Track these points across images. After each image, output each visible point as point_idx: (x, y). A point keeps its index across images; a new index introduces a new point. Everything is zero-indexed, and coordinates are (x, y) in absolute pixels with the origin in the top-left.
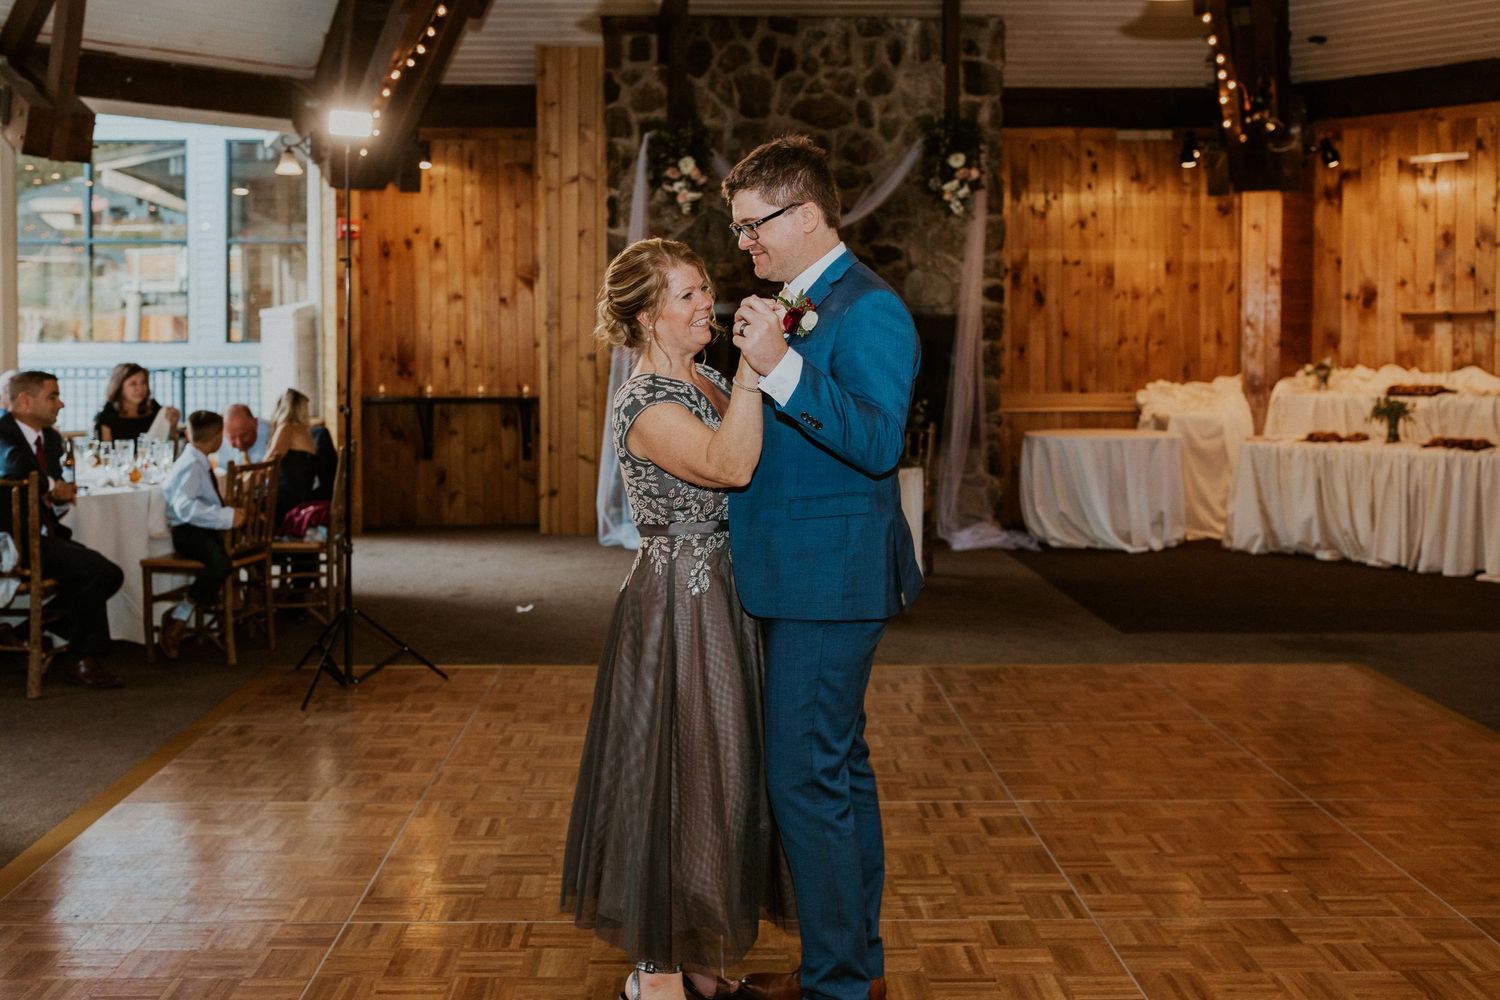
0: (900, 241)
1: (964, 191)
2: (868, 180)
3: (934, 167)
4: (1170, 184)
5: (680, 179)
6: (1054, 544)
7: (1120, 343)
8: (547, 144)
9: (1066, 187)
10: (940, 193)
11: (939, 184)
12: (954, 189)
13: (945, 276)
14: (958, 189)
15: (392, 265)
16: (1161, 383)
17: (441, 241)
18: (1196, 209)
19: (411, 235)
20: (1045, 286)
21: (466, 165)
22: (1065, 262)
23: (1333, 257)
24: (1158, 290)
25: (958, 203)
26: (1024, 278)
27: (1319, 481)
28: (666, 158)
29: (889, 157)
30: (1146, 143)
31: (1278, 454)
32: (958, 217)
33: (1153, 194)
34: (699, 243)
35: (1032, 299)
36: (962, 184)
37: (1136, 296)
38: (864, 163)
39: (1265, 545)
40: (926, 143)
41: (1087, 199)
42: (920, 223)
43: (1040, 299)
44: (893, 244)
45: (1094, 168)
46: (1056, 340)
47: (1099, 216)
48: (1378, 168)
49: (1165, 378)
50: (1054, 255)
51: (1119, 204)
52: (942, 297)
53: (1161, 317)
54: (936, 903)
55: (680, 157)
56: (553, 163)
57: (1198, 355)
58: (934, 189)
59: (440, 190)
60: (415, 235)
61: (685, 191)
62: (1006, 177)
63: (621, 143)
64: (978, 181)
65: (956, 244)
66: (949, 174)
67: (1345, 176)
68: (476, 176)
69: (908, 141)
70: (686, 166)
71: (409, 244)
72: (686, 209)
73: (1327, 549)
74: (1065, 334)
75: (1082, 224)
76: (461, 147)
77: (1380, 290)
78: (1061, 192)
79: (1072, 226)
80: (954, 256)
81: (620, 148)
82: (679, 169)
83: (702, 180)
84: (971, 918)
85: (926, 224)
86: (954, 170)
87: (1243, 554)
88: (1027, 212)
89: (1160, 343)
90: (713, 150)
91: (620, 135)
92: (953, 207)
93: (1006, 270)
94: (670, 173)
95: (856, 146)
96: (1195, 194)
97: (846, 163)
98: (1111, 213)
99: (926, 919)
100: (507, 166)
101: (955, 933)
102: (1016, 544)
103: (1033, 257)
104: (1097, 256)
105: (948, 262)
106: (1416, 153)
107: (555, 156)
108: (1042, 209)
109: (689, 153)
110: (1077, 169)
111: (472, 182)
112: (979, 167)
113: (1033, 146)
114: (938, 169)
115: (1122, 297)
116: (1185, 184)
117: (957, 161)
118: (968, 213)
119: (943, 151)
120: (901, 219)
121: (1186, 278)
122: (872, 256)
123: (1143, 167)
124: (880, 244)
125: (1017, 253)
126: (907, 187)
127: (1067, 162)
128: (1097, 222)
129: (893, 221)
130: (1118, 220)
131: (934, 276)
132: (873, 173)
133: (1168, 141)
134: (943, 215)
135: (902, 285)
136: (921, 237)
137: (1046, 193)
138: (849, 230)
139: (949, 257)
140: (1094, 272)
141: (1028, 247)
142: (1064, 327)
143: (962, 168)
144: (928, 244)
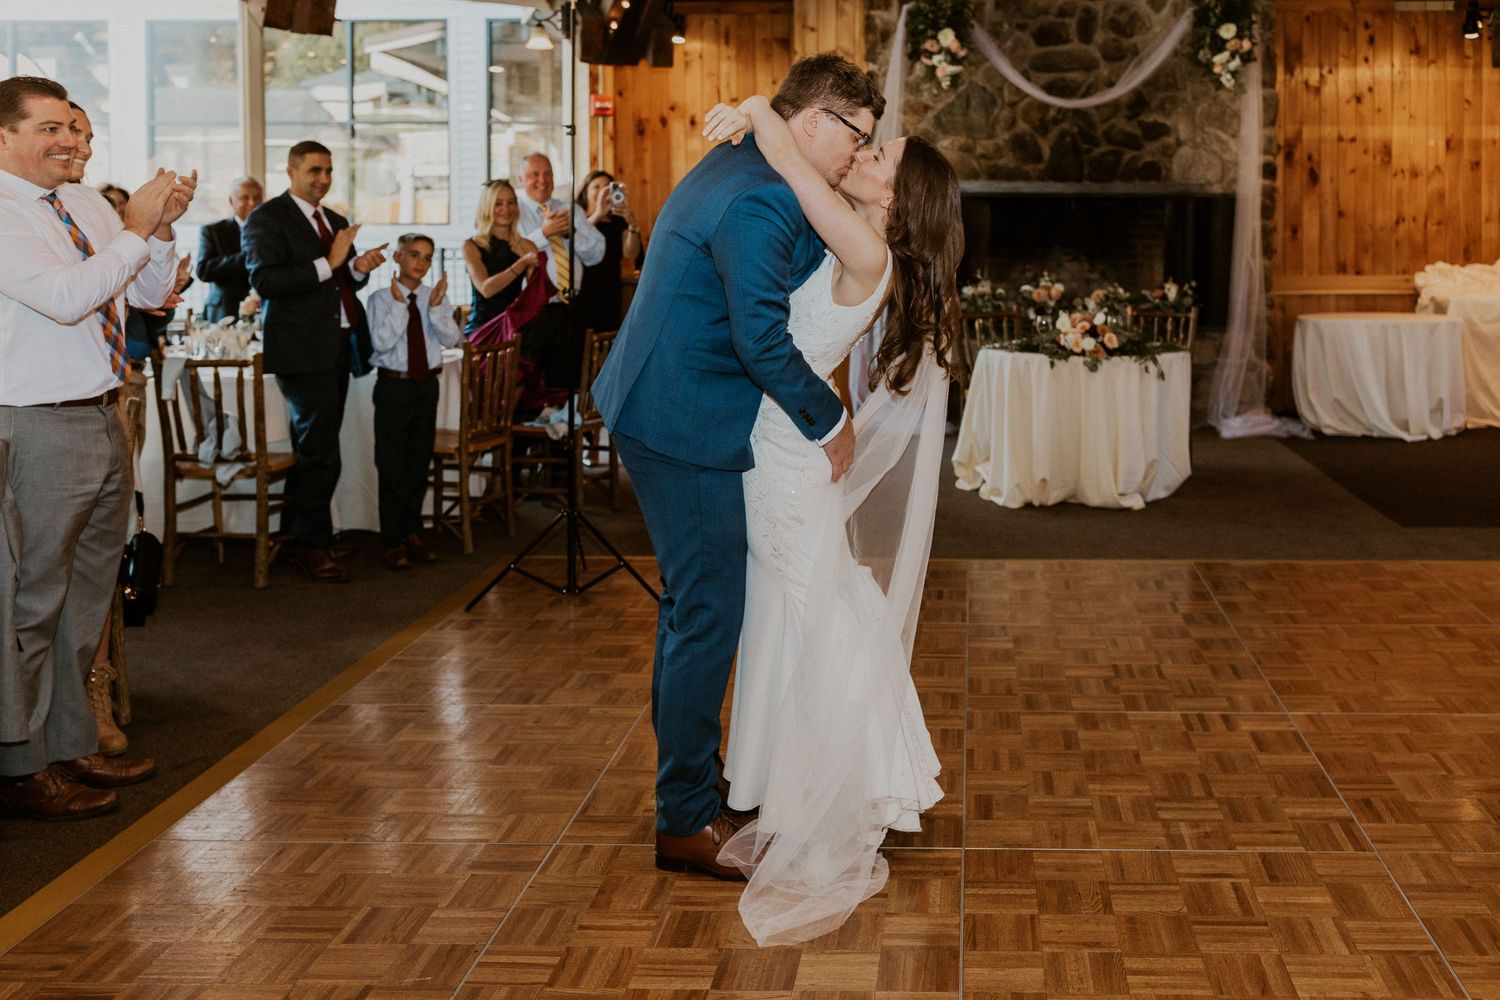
0: (1168, 116)
1: (1236, 63)
2: (1135, 52)
3: (1203, 37)
4: (1451, 58)
5: (939, 52)
7: (1397, 223)
8: (804, 18)
9: (1341, 59)
10: (1209, 66)
11: (1209, 56)
12: (1225, 61)
13: (1215, 153)
14: (1228, 62)
15: (648, 143)
16: (1440, 265)
17: (698, 119)
18: (1478, 84)
19: (666, 112)
20: (1319, 164)
21: (722, 40)
22: (1340, 139)
24: (1438, 168)
25: (1229, 76)
26: (1297, 155)
28: (924, 31)
29: (1157, 29)
30: (1426, 14)
32: (1229, 91)
33: (1433, 66)
34: (959, 119)
35: (1305, 178)
36: (1233, 56)
37: (1415, 174)
38: (1131, 35)
40: (1196, 13)
41: (1364, 74)
42: (1189, 99)
43: (1314, 177)
44: (1161, 119)
45: (1371, 40)
46: (1330, 218)
47: (1376, 90)
49: (1445, 261)
50: (1330, 131)
51: (1398, 79)
52: (1212, 175)
53: (1441, 195)
54: (1202, 830)
55: (938, 28)
56: (810, 37)
57: (1480, 236)
58: (1204, 61)
59: (696, 65)
60: (670, 112)
61: (944, 65)
62: (1279, 51)
63: (880, 16)
64: (1250, 52)
65: (1227, 119)
66: (1219, 45)
68: (731, 51)
69: (1177, 12)
70: (946, 38)
71: (664, 121)
72: (945, 84)
74: (1340, 214)
75: (1359, 100)
76: (717, 22)
78: (1337, 66)
79: (1348, 102)
80: (1225, 132)
81: (878, 21)
82: (938, 41)
83: (962, 53)
84: (1240, 849)
85: (1194, 98)
86: (1225, 41)
88: (1301, 87)
89: (1439, 223)
90: (973, 22)
91: (879, 8)
92: (1223, 80)
93: (1279, 148)
94: (928, 45)
95: (1123, 18)
96: (1478, 67)
97: (1112, 35)
98: (1389, 88)
99: (1190, 850)
100: (764, 41)
101: (1221, 866)
102: (1288, 432)
103: (1307, 133)
104: (1374, 133)
105: (1219, 139)
107: (813, 30)
108: (1317, 85)
109: (948, 25)
110: (1353, 42)
111: (729, 58)
112: (1251, 38)
113: (1308, 18)
114: (1208, 40)
115: (1400, 175)
116: (1469, 58)
117: (1228, 31)
118: (1240, 89)
119: (1213, 21)
120: (1169, 94)
121: (1467, 155)
122: (1139, 132)
123: (1422, 39)
124: (1147, 120)
125: (1291, 130)
126: (1176, 60)
127: (1343, 35)
128: (1374, 97)
129: (1161, 95)
130: (1396, 94)
131: (1204, 153)
132: (1140, 46)
133: (1449, 13)
134: (1213, 89)
135: (1170, 162)
136: (1190, 112)
137: (1321, 67)
138: (1115, 105)
139: (1221, 134)
140: (1371, 149)
141: (1301, 123)
142: (1339, 206)
143: (1232, 39)
144: (1197, 120)
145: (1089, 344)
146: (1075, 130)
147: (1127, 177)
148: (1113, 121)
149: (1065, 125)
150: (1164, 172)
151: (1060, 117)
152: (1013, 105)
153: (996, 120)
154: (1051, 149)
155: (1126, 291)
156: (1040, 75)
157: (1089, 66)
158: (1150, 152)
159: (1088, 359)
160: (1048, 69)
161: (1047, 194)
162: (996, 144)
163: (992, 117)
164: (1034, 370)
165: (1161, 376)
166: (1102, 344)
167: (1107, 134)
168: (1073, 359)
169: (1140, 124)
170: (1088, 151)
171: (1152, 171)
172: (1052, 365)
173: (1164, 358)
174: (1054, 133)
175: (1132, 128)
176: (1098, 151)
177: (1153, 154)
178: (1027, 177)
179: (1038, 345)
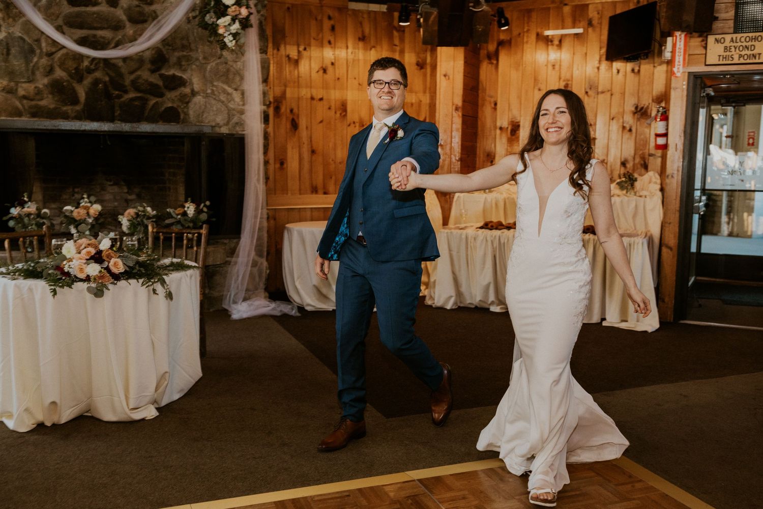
0: (185, 71)
1: (236, 27)
2: (154, 16)
3: (209, 5)
4: (385, 45)
6: (308, 308)
9: (313, 41)
10: (215, 27)
11: (215, 20)
12: (227, 24)
13: (223, 102)
14: (229, 25)
20: (298, 116)
22: (312, 98)
23: (492, 100)
25: (231, 38)
26: (283, 110)
27: (495, 257)
30: (369, 12)
31: (467, 238)
32: (233, 50)
33: (373, 49)
35: (289, 125)
36: (234, 20)
39: (455, 303)
41: (328, 54)
42: (201, 58)
43: (295, 125)
44: (179, 74)
45: (333, 28)
46: (306, 155)
47: (336, 64)
48: (523, 39)
50: (305, 93)
51: (350, 57)
52: (220, 119)
58: (210, 24)
62: (269, 32)
64: (248, 17)
65: (231, 76)
66: (222, 10)
67: (501, 43)
73: (498, 305)
74: (313, 152)
75: (325, 71)
77: (521, 124)
78: (309, 45)
79: (318, 72)
80: (230, 86)
85: (205, 58)
86: (227, 7)
87: (441, 309)
88: (284, 59)
92: (226, 40)
93: (270, 103)
96: (402, 52)
97: (135, 2)
98: (345, 62)
102: (281, 311)
103: (289, 93)
104: (335, 95)
105: (224, 91)
106: (549, 30)
108: (296, 58)
110: (321, 29)
112: (248, 7)
113: (288, 8)
114: (213, 5)
115: (352, 125)
118: (240, 50)
120: (185, 53)
122: (160, 83)
123: (367, 31)
124: (166, 73)
125: (278, 90)
126: (189, 26)
127: (313, 23)
128: (335, 68)
129: (177, 54)
130: (350, 68)
131: (213, 102)
132: (158, 13)
133: (383, 13)
134: (219, 49)
135: (187, 107)
136: (202, 69)
137: (298, 46)
138: (138, 60)
139: (226, 87)
140: (333, 107)
141: (286, 86)
142: (312, 147)
143: (233, 5)
144: (207, 74)
145: (94, 269)
146: (107, 79)
147: (151, 120)
148: (139, 73)
149: (98, 74)
150: (182, 116)
151: (93, 67)
152: (50, 55)
153: (36, 68)
154: (87, 94)
155: (153, 210)
156: (73, 30)
157: (117, 26)
158: (170, 99)
159: (93, 285)
160: (81, 27)
161: (85, 131)
162: (36, 87)
163: (32, 65)
164: (37, 297)
165: (169, 296)
166: (108, 269)
167: (133, 82)
168: (79, 285)
169: (161, 76)
170: (119, 97)
171: (172, 115)
172: (54, 292)
173: (172, 278)
174: (88, 81)
175: (154, 79)
176: (127, 97)
177: (173, 101)
178: (66, 117)
179: (41, 273)
